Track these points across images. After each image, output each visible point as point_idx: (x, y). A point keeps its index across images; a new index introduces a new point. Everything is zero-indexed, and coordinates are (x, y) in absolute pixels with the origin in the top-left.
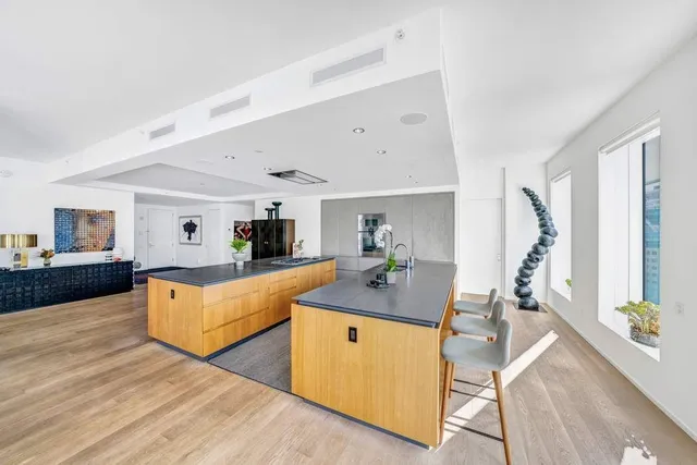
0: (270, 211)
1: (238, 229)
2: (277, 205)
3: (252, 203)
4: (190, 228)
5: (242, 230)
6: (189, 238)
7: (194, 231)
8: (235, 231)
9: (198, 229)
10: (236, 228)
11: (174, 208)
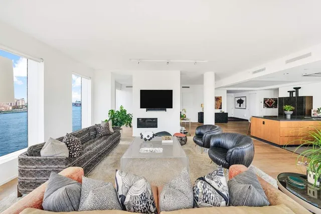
0: (291, 92)
1: (266, 102)
2: (297, 89)
3: (277, 90)
4: (240, 102)
5: (268, 103)
6: (240, 106)
7: (242, 103)
8: (264, 103)
9: (244, 102)
10: (264, 101)
11: (233, 94)
